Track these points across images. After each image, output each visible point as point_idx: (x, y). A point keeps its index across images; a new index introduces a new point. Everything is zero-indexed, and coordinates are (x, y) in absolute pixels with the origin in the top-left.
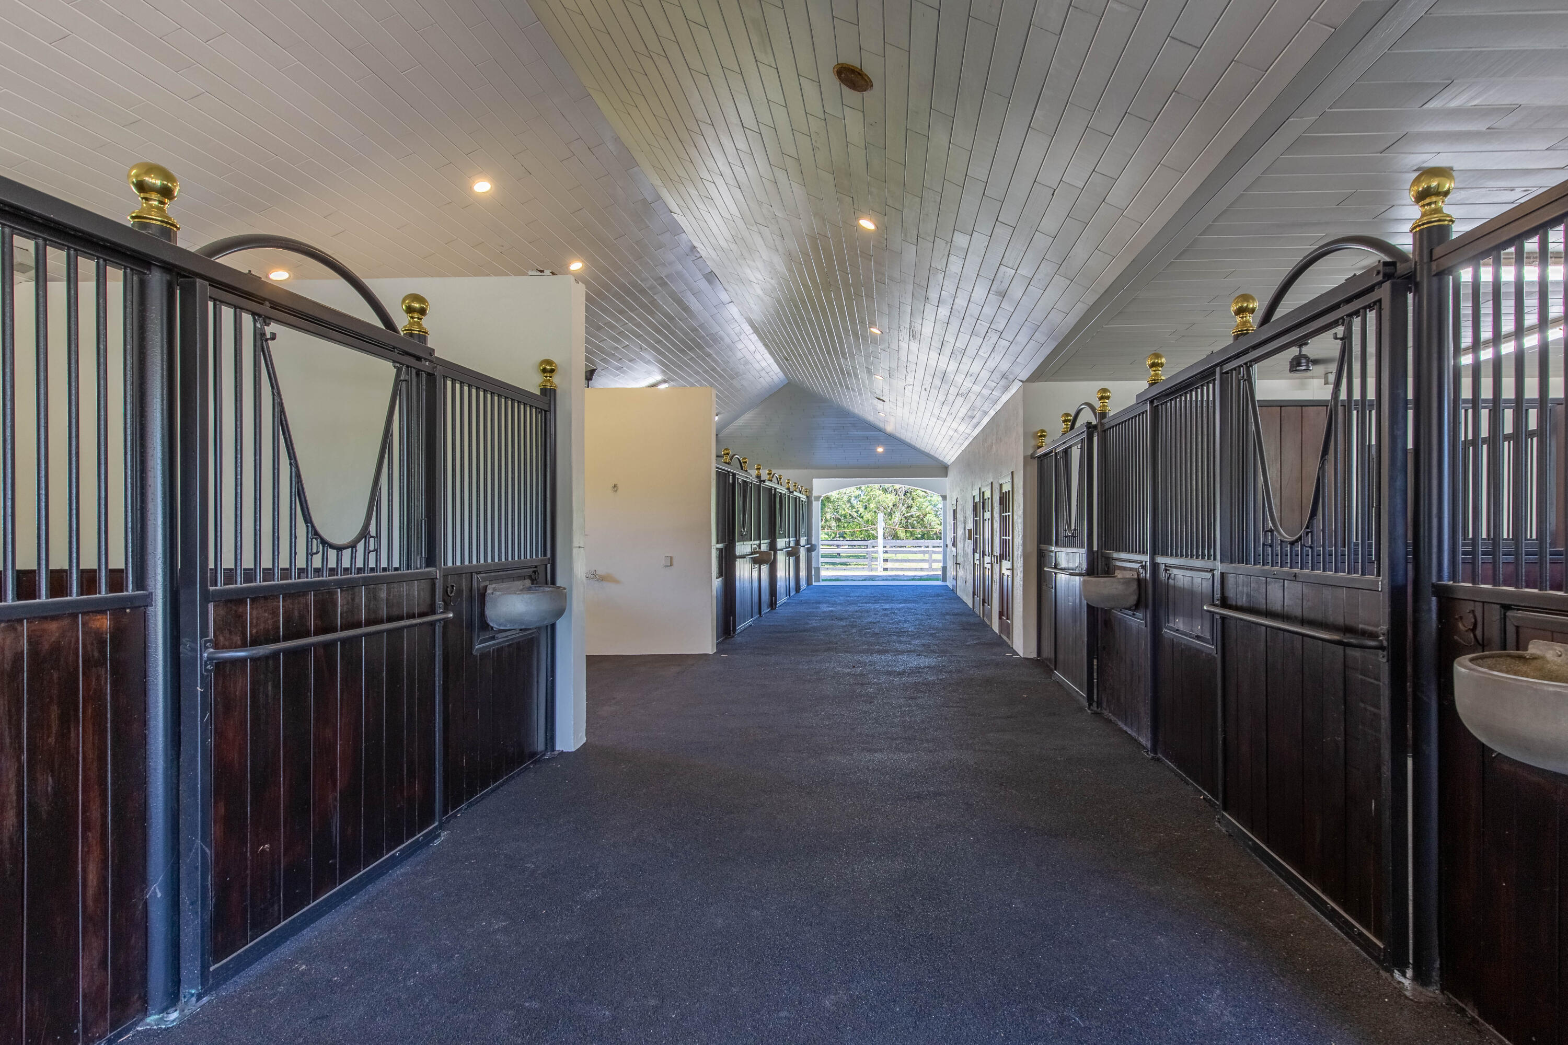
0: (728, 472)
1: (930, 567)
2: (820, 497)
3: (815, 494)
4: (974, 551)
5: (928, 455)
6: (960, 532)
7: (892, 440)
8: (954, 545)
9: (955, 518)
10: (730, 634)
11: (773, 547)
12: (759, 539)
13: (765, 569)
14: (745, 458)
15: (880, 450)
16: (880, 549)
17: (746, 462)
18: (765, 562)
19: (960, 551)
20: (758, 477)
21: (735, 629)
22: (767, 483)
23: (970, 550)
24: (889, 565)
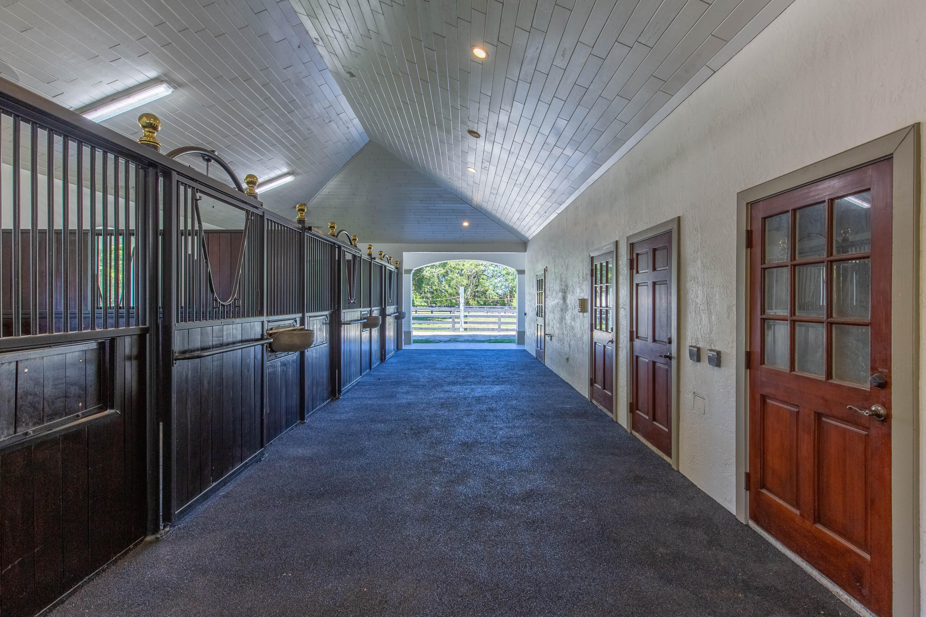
0: (334, 243)
2: (412, 270)
3: (405, 266)
10: (335, 396)
11: (383, 313)
12: (370, 306)
13: (375, 332)
14: (355, 236)
16: (462, 313)
17: (355, 240)
18: (375, 326)
20: (370, 255)
21: (340, 391)
22: (377, 260)
24: (468, 320)
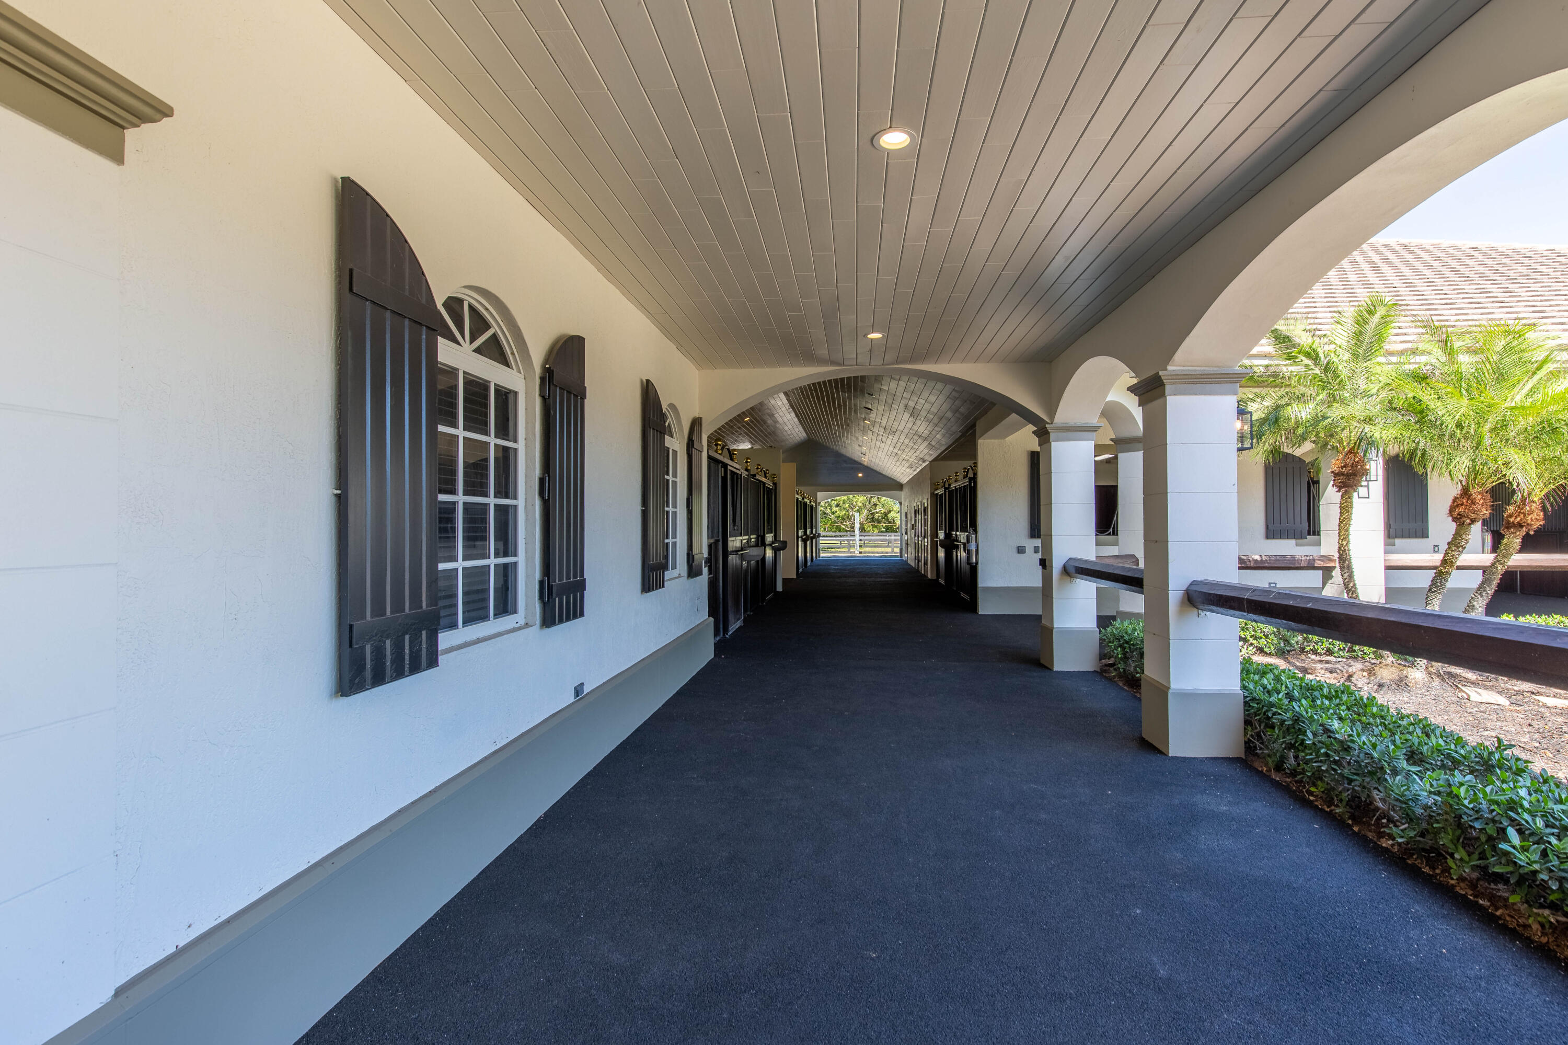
1: (893, 551)
4: (915, 536)
5: (890, 478)
6: (909, 525)
7: (868, 470)
8: (906, 533)
9: (906, 517)
15: (860, 475)
16: (857, 538)
19: (909, 537)
23: (913, 536)
24: (863, 550)
